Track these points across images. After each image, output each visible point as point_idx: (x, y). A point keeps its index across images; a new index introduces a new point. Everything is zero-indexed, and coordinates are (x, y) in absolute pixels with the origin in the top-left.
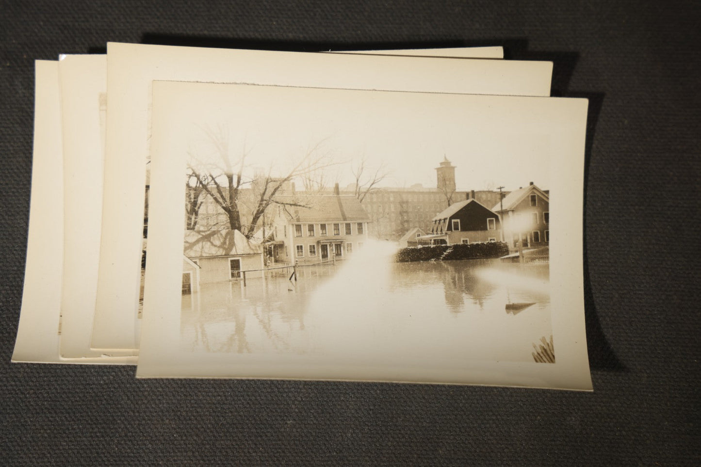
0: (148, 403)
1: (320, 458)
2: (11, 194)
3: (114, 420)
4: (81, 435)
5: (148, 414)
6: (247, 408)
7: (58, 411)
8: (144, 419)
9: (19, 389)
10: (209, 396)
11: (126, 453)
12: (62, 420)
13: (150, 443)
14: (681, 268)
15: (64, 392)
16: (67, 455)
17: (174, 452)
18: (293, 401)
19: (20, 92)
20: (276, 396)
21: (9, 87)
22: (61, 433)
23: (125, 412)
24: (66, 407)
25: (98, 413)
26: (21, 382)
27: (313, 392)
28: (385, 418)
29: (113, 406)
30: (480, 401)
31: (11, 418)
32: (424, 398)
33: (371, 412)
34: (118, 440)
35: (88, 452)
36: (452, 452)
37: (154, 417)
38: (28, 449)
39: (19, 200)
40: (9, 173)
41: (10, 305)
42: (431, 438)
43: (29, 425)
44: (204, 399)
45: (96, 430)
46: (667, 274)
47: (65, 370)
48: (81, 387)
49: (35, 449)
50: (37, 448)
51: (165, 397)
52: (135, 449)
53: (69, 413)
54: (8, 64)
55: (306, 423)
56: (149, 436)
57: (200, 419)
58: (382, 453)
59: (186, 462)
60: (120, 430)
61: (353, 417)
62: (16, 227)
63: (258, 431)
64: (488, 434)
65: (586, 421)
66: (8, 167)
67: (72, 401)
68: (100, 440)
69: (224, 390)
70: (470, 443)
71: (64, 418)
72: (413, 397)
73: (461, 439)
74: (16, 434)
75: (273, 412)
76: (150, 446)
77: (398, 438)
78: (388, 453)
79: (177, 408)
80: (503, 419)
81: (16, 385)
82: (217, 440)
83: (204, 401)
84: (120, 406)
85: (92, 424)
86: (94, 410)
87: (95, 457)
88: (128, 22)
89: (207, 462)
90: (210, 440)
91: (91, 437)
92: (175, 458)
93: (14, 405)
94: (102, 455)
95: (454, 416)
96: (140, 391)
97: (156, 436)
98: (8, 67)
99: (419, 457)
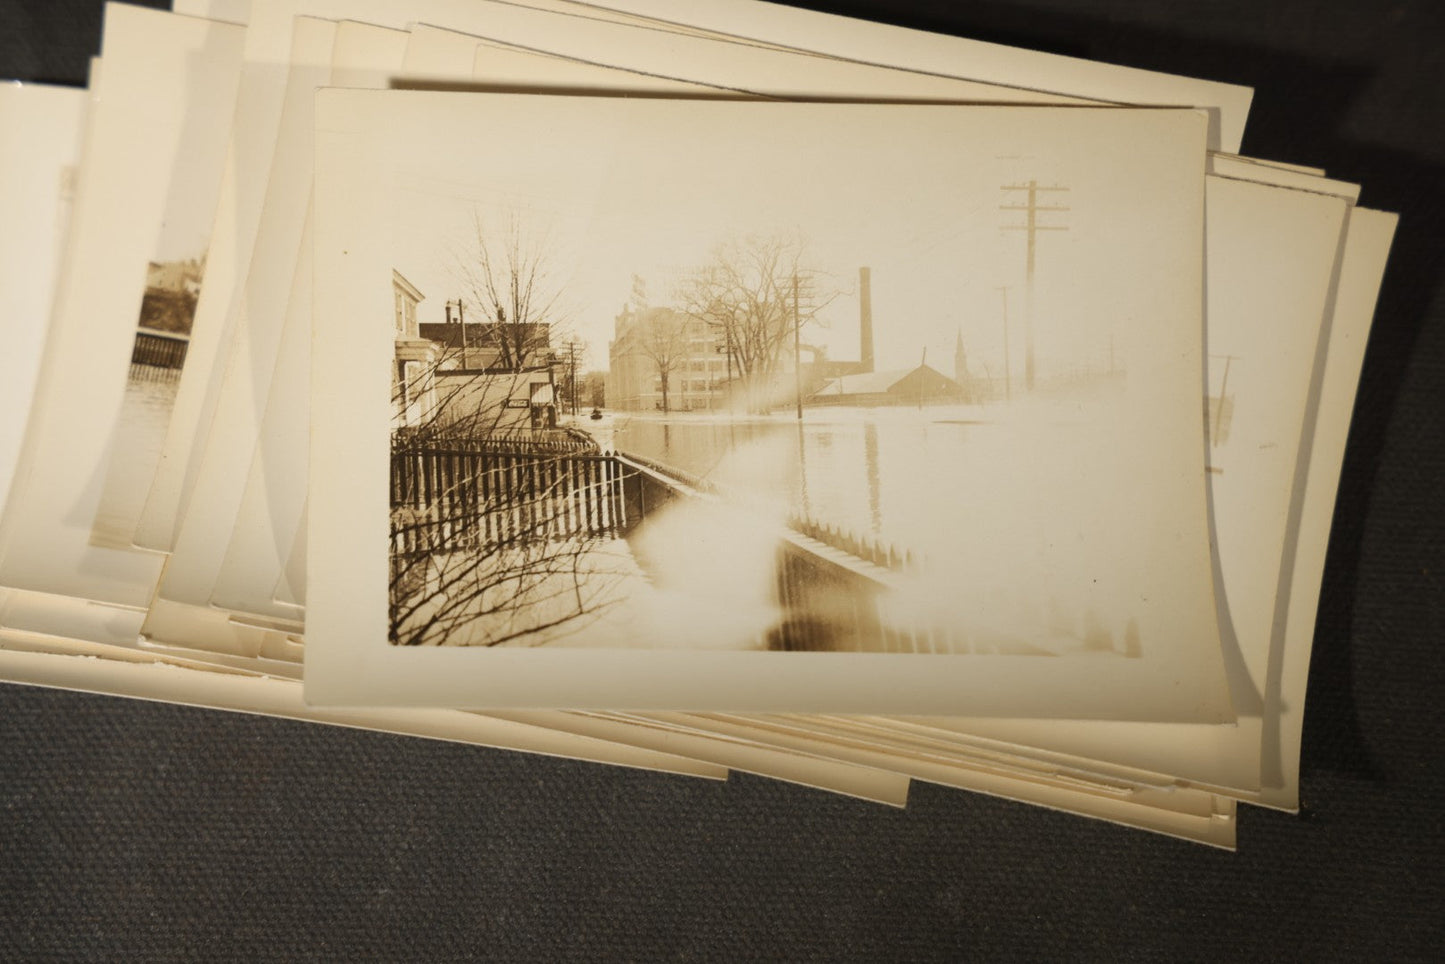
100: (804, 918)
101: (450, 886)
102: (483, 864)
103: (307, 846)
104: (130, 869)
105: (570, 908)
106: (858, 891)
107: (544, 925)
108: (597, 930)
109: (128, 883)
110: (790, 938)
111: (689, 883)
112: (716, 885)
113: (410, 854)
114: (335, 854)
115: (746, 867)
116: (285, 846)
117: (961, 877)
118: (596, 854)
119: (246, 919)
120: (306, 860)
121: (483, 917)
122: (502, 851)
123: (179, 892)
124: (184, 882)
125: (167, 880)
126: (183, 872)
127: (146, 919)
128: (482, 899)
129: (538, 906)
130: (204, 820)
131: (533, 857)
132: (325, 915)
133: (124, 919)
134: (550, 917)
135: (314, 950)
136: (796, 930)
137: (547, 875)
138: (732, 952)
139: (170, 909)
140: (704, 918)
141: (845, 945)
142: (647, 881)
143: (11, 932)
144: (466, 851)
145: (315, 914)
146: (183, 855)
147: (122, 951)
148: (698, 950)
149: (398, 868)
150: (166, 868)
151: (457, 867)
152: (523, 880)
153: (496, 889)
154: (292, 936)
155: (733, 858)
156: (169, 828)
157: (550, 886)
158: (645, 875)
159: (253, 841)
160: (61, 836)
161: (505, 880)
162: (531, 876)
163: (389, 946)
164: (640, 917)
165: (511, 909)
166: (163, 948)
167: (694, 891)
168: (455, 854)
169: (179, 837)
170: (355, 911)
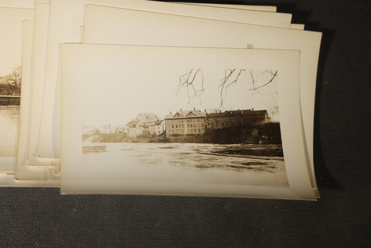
100: (189, 213)
101: (92, 208)
102: (101, 202)
103: (53, 199)
104: (4, 207)
105: (126, 213)
106: (203, 206)
107: (119, 218)
108: (133, 219)
109: (3, 211)
110: (186, 219)
111: (158, 205)
112: (165, 205)
113: (81, 200)
114: (61, 201)
115: (173, 200)
116: (47, 199)
117: (230, 201)
118: (132, 198)
119: (36, 219)
120: (53, 203)
121: (102, 216)
122: (106, 198)
123: (18, 213)
124: (19, 210)
125: (14, 210)
126: (19, 207)
127: (8, 221)
128: (101, 212)
129: (117, 213)
130: (24, 193)
132: (59, 217)
134: (120, 216)
135: (56, 227)
136: (187, 217)
137: (119, 204)
138: (170, 223)
139: (15, 217)
140: (162, 214)
141: (200, 220)
142: (146, 205)
144: (97, 199)
145: (56, 217)
146: (18, 203)
147: (2, 230)
148: (161, 223)
149: (78, 204)
150: (14, 206)
151: (94, 203)
152: (113, 206)
153: (105, 209)
154: (50, 224)
156: (14, 195)
157: (120, 207)
158: (146, 203)
159: (38, 198)
161: (107, 206)
163: (77, 225)
164: (145, 215)
165: (109, 214)
166: (14, 228)
167: (159, 207)
168: (94, 200)
169: (17, 198)
170: (67, 216)
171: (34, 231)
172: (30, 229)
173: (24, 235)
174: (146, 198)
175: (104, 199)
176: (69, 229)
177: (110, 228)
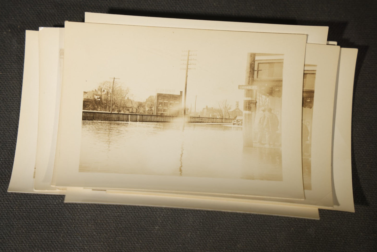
0: (80, 215)
1: (173, 248)
2: (9, 100)
3: (61, 224)
4: (43, 231)
5: (80, 221)
6: (134, 219)
7: (31, 218)
8: (78, 224)
9: (10, 206)
10: (113, 212)
11: (67, 242)
12: (33, 223)
13: (80, 237)
14: (371, 150)
15: (35, 208)
16: (35, 242)
17: (93, 242)
18: (159, 216)
19: (16, 46)
20: (150, 213)
21: (9, 43)
22: (31, 230)
23: (67, 219)
24: (35, 216)
25: (53, 220)
26: (11, 202)
27: (170, 212)
28: (209, 227)
29: (61, 216)
30: (261, 219)
31: (5, 221)
32: (230, 217)
33: (201, 223)
34: (63, 235)
35: (47, 241)
36: (245, 246)
37: (83, 222)
38: (14, 238)
39: (13, 103)
40: (8, 89)
41: (7, 160)
42: (234, 239)
43: (15, 226)
44: (111, 214)
45: (51, 229)
46: (364, 153)
47: (35, 196)
48: (44, 205)
49: (18, 239)
50: (19, 238)
51: (89, 212)
52: (72, 240)
53: (37, 220)
54: (9, 31)
55: (166, 228)
56: (80, 233)
57: (108, 225)
58: (206, 246)
59: (100, 248)
60: (64, 229)
61: (192, 226)
62: (11, 118)
63: (140, 232)
64: (264, 237)
65: (318, 231)
66: (8, 86)
67: (39, 213)
68: (54, 235)
69: (121, 209)
70: (254, 242)
71: (34, 222)
72: (224, 216)
73: (250, 239)
74: (7, 230)
75: (148, 222)
76: (80, 238)
77: (216, 238)
78: (210, 246)
79: (96, 218)
80: (272, 229)
81: (9, 204)
82: (117, 236)
83: (111, 215)
84: (64, 216)
85: (49, 226)
86: (50, 218)
87: (50, 244)
88: (75, 10)
89: (111, 248)
90: (113, 236)
91: (49, 233)
92: (94, 245)
93: (7, 215)
94: (54, 243)
95: (246, 227)
96: (76, 209)
97: (84, 233)
98: (10, 32)
99: (227, 249)
100: (272, 236)
101: (175, 226)
102: (184, 220)
103: (136, 215)
104: (88, 220)
105: (208, 233)
106: (286, 228)
107: (200, 237)
108: (215, 239)
109: (88, 225)
110: (268, 241)
111: (240, 226)
112: (247, 227)
113: (164, 217)
114: (144, 217)
115: (255, 221)
116: (130, 215)
120: (136, 219)
121: (184, 235)
123: (101, 227)
125: (98, 224)
126: (102, 222)
127: (92, 235)
128: (183, 230)
129: (199, 232)
131: (197, 219)
132: (141, 234)
133: (87, 234)
134: (202, 235)
135: (138, 243)
136: (269, 239)
138: (252, 245)
139: (99, 232)
140: (244, 235)
141: (283, 243)
142: (228, 225)
143: (56, 238)
144: (179, 217)
145: (138, 234)
146: (102, 217)
147: (86, 243)
148: (242, 244)
149: (160, 221)
150: (98, 221)
151: (176, 221)
152: (195, 225)
153: (187, 227)
154: (132, 240)
155: (251, 219)
156: (98, 210)
157: (202, 226)
158: (228, 223)
159: (121, 214)
160: (69, 211)
161: (190, 225)
162: (197, 224)
163: (159, 242)
164: (226, 235)
165: (191, 233)
166: (97, 242)
167: (241, 228)
168: (176, 218)
169: (101, 212)
170: (149, 233)
171: (117, 246)
172: (113, 244)
173: (107, 250)
174: (229, 219)
175: (187, 217)
176: (151, 246)
177: (192, 247)
